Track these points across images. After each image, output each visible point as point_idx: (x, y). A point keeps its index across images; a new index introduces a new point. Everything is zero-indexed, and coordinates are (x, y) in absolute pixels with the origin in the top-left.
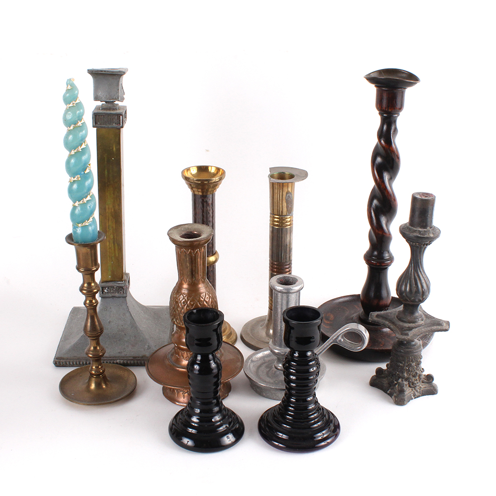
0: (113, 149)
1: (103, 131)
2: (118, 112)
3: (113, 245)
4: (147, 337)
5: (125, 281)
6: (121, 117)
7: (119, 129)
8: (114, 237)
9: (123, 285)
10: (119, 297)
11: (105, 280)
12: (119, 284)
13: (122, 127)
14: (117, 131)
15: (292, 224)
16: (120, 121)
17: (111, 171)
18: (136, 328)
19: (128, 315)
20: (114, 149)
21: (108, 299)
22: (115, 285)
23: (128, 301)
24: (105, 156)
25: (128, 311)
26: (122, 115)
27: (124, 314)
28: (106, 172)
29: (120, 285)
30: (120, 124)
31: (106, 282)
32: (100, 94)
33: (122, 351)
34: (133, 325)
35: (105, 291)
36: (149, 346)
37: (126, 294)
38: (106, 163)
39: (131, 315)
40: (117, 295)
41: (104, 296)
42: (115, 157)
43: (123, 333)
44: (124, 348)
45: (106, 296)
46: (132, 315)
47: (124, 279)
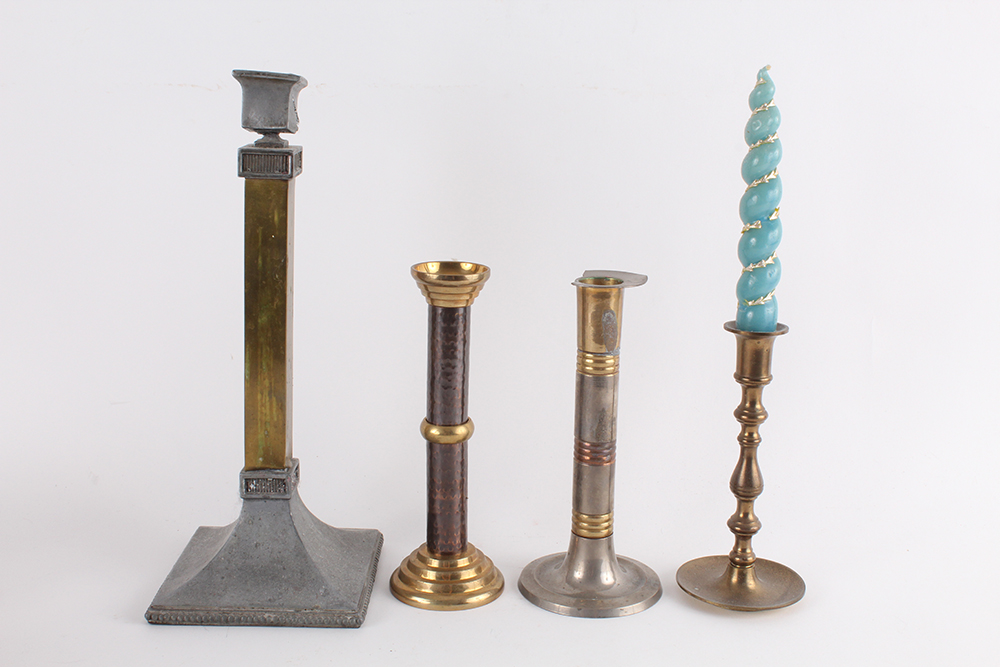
0: (273, 217)
1: (257, 183)
2: (284, 149)
3: (268, 398)
4: (324, 574)
5: (289, 468)
6: (290, 158)
7: (286, 181)
8: (271, 383)
9: (284, 477)
10: (277, 499)
11: (251, 465)
12: (278, 473)
13: (291, 177)
14: (283, 184)
15: (618, 372)
16: (287, 165)
17: (268, 259)
18: (305, 556)
19: (291, 532)
20: (276, 218)
21: (255, 503)
22: (271, 476)
23: (292, 508)
24: (260, 230)
25: (292, 525)
26: (291, 155)
27: (284, 531)
28: (260, 262)
29: (280, 476)
30: (287, 171)
31: (255, 469)
32: (253, 116)
33: (276, 597)
34: (300, 552)
35: (252, 486)
36: (326, 590)
37: (289, 493)
38: (260, 244)
39: (297, 533)
40: (273, 495)
41: (249, 496)
42: (277, 233)
43: (280, 566)
44: (281, 594)
45: (253, 496)
46: (300, 534)
47: (285, 465)
